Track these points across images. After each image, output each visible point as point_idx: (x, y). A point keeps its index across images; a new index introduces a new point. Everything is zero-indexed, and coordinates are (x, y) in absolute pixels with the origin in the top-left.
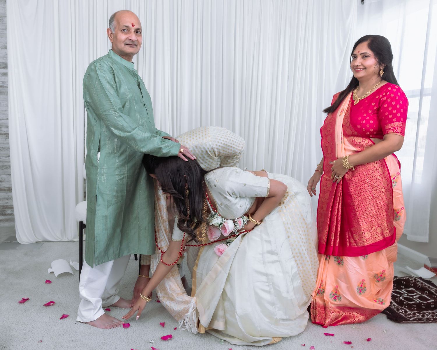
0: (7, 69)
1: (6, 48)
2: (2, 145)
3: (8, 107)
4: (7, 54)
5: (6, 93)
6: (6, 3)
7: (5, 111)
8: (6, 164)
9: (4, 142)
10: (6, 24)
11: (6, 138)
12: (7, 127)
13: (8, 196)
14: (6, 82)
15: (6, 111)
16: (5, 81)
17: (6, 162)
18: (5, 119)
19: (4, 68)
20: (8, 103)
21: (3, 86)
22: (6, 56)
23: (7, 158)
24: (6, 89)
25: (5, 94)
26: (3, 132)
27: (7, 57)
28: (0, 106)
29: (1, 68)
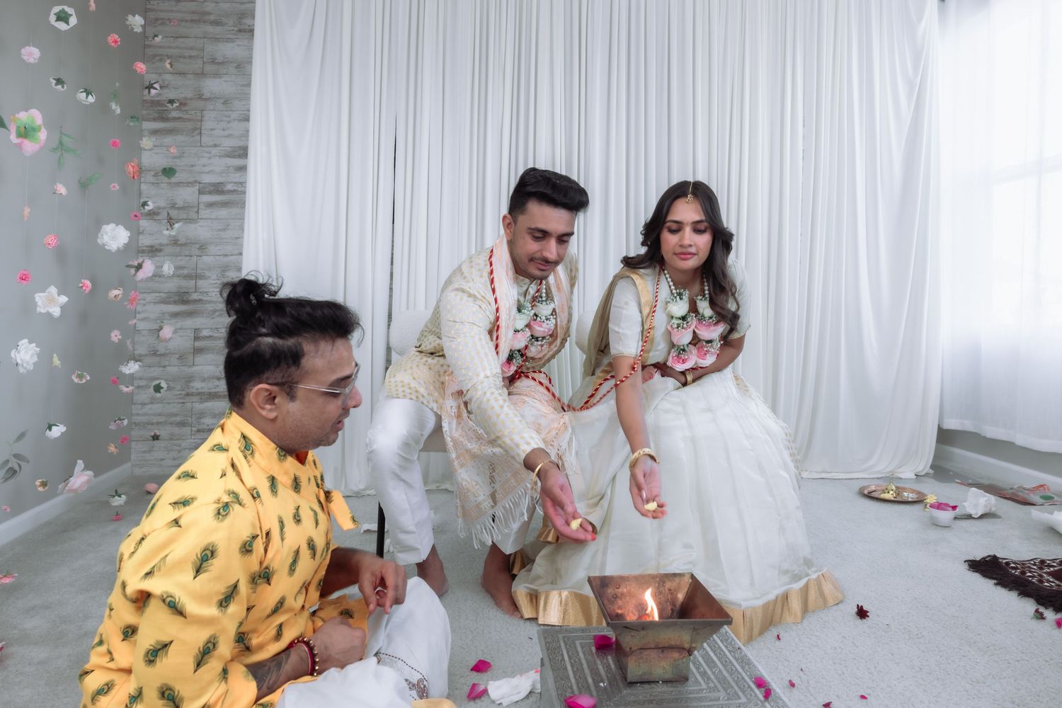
0: (247, 158)
1: (247, 119)
3: (243, 230)
4: (248, 131)
5: (242, 204)
6: (253, 39)
7: (237, 238)
10: (251, 75)
12: (239, 270)
14: (243, 184)
15: (239, 238)
16: (243, 181)
18: (236, 255)
19: (240, 156)
20: (243, 223)
21: (237, 191)
22: (245, 135)
24: (242, 196)
25: (239, 206)
27: (248, 136)
28: (228, 229)
29: (234, 157)
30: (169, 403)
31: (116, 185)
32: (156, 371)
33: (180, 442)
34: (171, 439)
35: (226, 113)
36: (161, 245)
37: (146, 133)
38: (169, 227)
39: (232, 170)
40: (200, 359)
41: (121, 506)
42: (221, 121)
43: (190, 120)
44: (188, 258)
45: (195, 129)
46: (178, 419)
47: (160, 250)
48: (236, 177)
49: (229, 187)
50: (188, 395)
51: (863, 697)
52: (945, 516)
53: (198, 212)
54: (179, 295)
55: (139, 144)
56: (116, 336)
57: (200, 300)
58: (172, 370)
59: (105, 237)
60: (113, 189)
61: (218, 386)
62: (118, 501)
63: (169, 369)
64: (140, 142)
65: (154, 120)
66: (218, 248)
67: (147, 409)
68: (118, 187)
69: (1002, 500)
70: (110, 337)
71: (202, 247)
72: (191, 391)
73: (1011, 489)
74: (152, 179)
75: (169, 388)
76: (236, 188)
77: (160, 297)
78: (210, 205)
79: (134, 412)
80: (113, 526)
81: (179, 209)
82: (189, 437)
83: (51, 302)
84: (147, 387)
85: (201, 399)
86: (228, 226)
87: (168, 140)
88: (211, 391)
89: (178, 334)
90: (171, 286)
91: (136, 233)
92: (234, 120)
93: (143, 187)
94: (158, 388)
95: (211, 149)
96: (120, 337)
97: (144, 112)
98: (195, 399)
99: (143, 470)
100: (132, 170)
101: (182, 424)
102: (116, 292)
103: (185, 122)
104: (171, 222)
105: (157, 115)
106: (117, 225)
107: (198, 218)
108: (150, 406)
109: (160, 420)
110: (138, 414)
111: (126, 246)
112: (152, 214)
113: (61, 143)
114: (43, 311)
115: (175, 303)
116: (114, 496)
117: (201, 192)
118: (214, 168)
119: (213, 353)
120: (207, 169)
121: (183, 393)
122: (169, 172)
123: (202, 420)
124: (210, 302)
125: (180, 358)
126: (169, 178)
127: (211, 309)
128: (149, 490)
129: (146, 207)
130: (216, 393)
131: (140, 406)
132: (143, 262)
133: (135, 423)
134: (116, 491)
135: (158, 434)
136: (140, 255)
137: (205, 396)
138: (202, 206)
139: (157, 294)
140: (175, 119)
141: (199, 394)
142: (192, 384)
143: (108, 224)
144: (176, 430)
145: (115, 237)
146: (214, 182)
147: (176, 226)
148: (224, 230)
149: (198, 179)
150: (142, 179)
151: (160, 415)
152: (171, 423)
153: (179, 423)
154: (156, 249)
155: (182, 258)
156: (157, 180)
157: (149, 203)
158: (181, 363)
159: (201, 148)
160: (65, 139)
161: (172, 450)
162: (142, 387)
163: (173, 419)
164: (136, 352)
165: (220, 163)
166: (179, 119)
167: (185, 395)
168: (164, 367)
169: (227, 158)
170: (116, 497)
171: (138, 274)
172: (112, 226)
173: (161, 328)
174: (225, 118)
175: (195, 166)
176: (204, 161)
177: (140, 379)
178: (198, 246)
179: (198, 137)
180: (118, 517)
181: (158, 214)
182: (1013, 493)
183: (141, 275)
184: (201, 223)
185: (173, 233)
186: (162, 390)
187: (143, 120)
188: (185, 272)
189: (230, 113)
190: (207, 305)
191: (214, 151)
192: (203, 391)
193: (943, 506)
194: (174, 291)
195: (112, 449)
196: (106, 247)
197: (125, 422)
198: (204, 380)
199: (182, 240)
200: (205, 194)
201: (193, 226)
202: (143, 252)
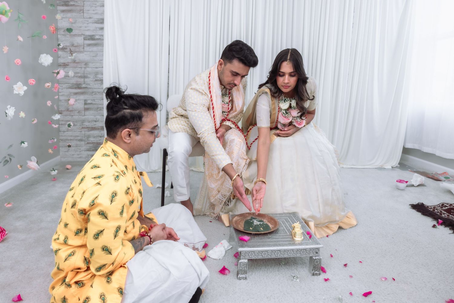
0: (104, 23)
1: (103, 6)
2: (98, 90)
3: (103, 56)
4: (104, 11)
5: (102, 45)
8: (100, 106)
9: (100, 87)
11: (101, 83)
12: (102, 74)
13: (101, 134)
14: (102, 35)
16: (102, 34)
17: (100, 104)
18: (100, 68)
19: (101, 23)
20: (103, 53)
21: (100, 39)
22: (103, 13)
23: (102, 101)
24: (102, 41)
26: (99, 79)
28: (97, 56)
29: (98, 23)
30: (75, 131)
31: (45, 36)
32: (69, 118)
33: (81, 148)
34: (76, 146)
35: (94, 3)
36: (68, 63)
37: (59, 11)
38: (71, 55)
39: (98, 29)
40: (87, 113)
41: (55, 175)
42: (92, 6)
43: (78, 6)
44: (80, 69)
45: (81, 10)
46: (79, 138)
47: (68, 65)
48: (100, 32)
49: (97, 37)
50: (83, 128)
51: (361, 262)
52: (403, 185)
53: (84, 48)
54: (77, 85)
55: (55, 17)
56: (49, 103)
57: (86, 87)
58: (76, 117)
59: (42, 60)
60: (44, 38)
61: (95, 124)
62: (54, 173)
63: (74, 117)
64: (56, 16)
65: (62, 5)
66: (93, 64)
67: (66, 133)
68: (46, 37)
69: (428, 178)
70: (47, 104)
71: (86, 64)
72: (84, 126)
73: (432, 174)
74: (63, 33)
75: (74, 125)
76: (100, 37)
77: (69, 85)
78: (89, 45)
79: (60, 135)
80: (52, 183)
81: (75, 46)
82: (84, 146)
83: (20, 89)
84: (65, 124)
85: (88, 130)
86: (97, 54)
87: (69, 15)
88: (92, 126)
89: (77, 102)
90: (74, 81)
91: (56, 58)
92: (98, 6)
93: (59, 36)
94: (69, 126)
95: (88, 19)
96: (51, 104)
97: (58, 2)
98: (86, 130)
99: (65, 159)
100: (52, 29)
101: (81, 140)
102: (48, 84)
103: (76, 7)
104: (71, 53)
105: (63, 3)
106: (47, 55)
107: (84, 51)
108: (67, 132)
109: (71, 139)
110: (62, 136)
111: (52, 64)
112: (64, 49)
113: (19, 17)
114: (17, 93)
115: (75, 88)
116: (52, 171)
117: (85, 39)
118: (91, 29)
119: (93, 110)
120: (87, 29)
121: (81, 127)
122: (69, 30)
123: (89, 139)
124: (91, 88)
125: (79, 112)
126: (70, 33)
127: (91, 91)
128: (68, 168)
129: (60, 46)
130: (95, 127)
131: (63, 133)
132: (59, 71)
133: (61, 139)
134: (53, 169)
135: (70, 145)
136: (59, 67)
137: (90, 129)
138: (85, 46)
139: (67, 85)
140: (72, 5)
141: (87, 128)
142: (84, 123)
143: (43, 54)
144: (78, 143)
145: (46, 60)
146: (90, 34)
147: (74, 55)
148: (96, 56)
149: (83, 33)
150: (58, 33)
151: (71, 136)
152: (76, 140)
153: (79, 140)
154: (66, 65)
155: (78, 69)
156: (65, 33)
157: (61, 44)
158: (79, 114)
159: (84, 19)
160: (21, 16)
161: (77, 151)
162: (63, 124)
163: (77, 138)
164: (60, 109)
165: (93, 26)
166: (74, 5)
167: (81, 128)
168: (72, 116)
169: (96, 24)
170: (53, 171)
171: (58, 76)
172: (45, 55)
173: (69, 100)
174: (94, 5)
175: (81, 27)
176: (86, 25)
177: (62, 121)
178: (84, 63)
179: (82, 14)
180: (54, 179)
181: (66, 49)
182: (433, 176)
183: (59, 77)
184: (85, 53)
185: (73, 58)
186: (71, 126)
187: (58, 5)
188: (79, 75)
189: (96, 3)
190: (89, 90)
191: (90, 20)
192: (89, 126)
193: (402, 181)
194: (75, 83)
195: (50, 151)
196: (43, 64)
197: (55, 140)
198: (89, 122)
199: (77, 61)
200: (86, 40)
201: (82, 54)
202: (60, 66)
